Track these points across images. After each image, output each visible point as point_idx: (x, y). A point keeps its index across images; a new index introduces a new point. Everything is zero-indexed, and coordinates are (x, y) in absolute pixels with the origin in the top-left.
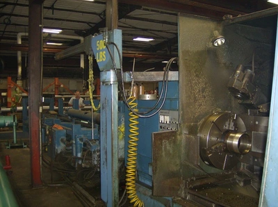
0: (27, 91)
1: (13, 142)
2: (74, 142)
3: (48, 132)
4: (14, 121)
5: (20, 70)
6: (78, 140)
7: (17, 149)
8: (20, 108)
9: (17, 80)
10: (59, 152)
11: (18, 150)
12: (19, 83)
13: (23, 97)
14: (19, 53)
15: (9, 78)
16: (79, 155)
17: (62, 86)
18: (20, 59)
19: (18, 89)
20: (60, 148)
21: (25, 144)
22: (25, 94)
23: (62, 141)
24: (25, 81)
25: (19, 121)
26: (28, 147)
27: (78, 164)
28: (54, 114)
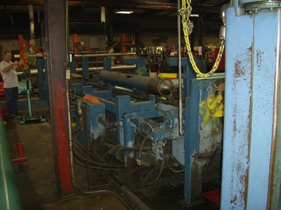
0: (42, 51)
1: (28, 115)
2: (121, 124)
3: (80, 112)
4: (28, 88)
5: (32, 27)
6: (128, 120)
7: (33, 125)
8: (34, 71)
9: (30, 38)
10: (96, 137)
11: (35, 126)
12: (32, 42)
13: (38, 58)
14: (31, 8)
15: (21, 37)
16: (130, 144)
17: (82, 43)
18: (31, 14)
19: (31, 49)
20: (97, 131)
21: (43, 118)
22: (40, 55)
23: (100, 120)
24: (38, 39)
25: (35, 86)
26: (47, 121)
27: (129, 158)
28: (79, 79)
